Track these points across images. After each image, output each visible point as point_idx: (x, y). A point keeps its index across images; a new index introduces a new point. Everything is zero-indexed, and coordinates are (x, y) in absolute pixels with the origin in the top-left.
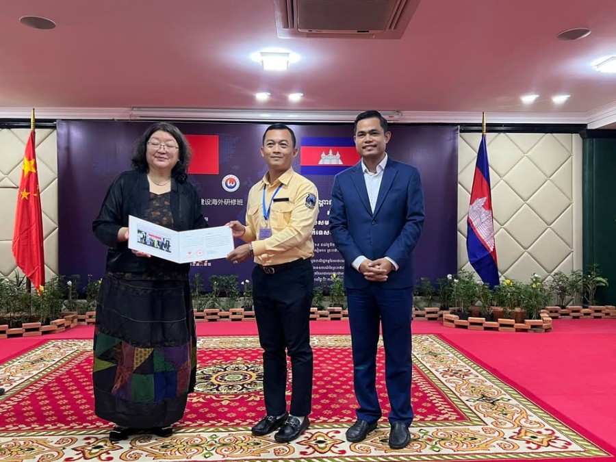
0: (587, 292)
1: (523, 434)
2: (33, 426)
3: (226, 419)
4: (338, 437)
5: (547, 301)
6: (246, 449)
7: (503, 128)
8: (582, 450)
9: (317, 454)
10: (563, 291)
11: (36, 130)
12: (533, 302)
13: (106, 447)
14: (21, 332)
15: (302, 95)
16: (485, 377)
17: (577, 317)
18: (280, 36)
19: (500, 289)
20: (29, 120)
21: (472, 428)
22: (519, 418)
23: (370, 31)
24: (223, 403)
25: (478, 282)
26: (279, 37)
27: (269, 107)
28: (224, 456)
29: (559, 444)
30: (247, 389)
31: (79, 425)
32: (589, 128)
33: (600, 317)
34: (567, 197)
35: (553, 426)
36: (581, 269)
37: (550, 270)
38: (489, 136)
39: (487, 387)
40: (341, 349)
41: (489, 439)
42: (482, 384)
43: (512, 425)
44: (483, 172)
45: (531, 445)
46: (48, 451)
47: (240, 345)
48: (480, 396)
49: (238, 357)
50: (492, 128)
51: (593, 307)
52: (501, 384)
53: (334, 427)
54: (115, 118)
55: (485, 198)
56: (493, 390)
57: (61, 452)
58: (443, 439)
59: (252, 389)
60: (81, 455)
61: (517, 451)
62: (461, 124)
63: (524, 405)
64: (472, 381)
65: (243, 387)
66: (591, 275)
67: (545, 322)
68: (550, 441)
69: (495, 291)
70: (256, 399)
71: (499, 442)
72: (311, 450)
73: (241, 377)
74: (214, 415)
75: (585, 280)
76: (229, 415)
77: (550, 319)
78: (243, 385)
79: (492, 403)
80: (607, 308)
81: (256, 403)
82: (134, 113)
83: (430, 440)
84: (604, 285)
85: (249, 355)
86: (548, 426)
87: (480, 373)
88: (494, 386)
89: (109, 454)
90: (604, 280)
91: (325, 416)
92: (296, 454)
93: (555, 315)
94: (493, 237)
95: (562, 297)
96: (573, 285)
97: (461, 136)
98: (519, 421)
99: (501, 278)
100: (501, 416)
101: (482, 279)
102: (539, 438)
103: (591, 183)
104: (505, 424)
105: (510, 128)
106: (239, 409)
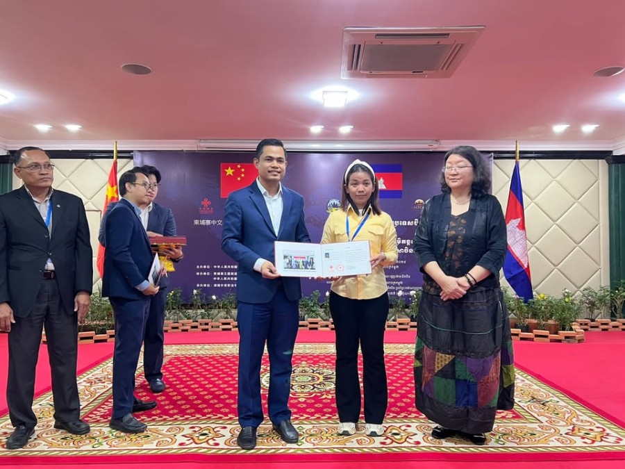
0: (615, 306)
1: (576, 431)
2: (142, 418)
3: (308, 413)
4: (409, 430)
5: (576, 314)
6: (331, 439)
7: (533, 155)
9: (395, 444)
10: (592, 305)
11: (118, 160)
12: (566, 315)
13: (210, 435)
14: (106, 338)
15: (352, 127)
16: (532, 382)
17: (606, 330)
18: (343, 77)
19: (534, 302)
20: (112, 152)
21: (529, 425)
22: (570, 418)
23: (424, 72)
24: (300, 400)
25: (514, 296)
26: (342, 78)
27: (323, 138)
28: (314, 445)
29: (612, 439)
30: (319, 388)
31: (181, 417)
32: (614, 154)
34: (594, 218)
35: (602, 424)
36: (609, 285)
37: (579, 285)
38: (522, 162)
39: (535, 390)
40: (393, 356)
41: (546, 435)
42: (530, 388)
43: (565, 424)
44: (518, 198)
45: (586, 440)
46: (162, 438)
47: (300, 351)
48: (530, 398)
49: (302, 361)
50: (525, 155)
51: (620, 320)
52: (548, 388)
53: (404, 422)
54: (185, 149)
55: (519, 219)
56: (541, 393)
57: (174, 439)
58: (505, 434)
59: (322, 388)
60: (191, 441)
61: (575, 445)
62: (495, 152)
63: (572, 406)
64: (520, 385)
65: (314, 387)
66: (618, 290)
67: (578, 333)
68: (602, 437)
69: (529, 304)
70: (328, 397)
71: (557, 437)
72: (388, 441)
73: (310, 379)
74: (295, 410)
75: (613, 295)
76: (308, 410)
77: (582, 330)
78: (313, 385)
79: (543, 404)
81: (329, 401)
82: (202, 144)
83: (494, 435)
85: (311, 359)
86: (597, 425)
87: (525, 377)
88: (541, 390)
89: (214, 440)
91: (393, 412)
92: (377, 444)
93: (585, 327)
94: (526, 254)
95: (592, 311)
96: (601, 300)
97: (494, 163)
98: (571, 420)
99: (534, 293)
100: (553, 416)
101: (518, 294)
102: (592, 435)
103: (617, 206)
104: (559, 422)
105: (540, 155)
106: (316, 405)
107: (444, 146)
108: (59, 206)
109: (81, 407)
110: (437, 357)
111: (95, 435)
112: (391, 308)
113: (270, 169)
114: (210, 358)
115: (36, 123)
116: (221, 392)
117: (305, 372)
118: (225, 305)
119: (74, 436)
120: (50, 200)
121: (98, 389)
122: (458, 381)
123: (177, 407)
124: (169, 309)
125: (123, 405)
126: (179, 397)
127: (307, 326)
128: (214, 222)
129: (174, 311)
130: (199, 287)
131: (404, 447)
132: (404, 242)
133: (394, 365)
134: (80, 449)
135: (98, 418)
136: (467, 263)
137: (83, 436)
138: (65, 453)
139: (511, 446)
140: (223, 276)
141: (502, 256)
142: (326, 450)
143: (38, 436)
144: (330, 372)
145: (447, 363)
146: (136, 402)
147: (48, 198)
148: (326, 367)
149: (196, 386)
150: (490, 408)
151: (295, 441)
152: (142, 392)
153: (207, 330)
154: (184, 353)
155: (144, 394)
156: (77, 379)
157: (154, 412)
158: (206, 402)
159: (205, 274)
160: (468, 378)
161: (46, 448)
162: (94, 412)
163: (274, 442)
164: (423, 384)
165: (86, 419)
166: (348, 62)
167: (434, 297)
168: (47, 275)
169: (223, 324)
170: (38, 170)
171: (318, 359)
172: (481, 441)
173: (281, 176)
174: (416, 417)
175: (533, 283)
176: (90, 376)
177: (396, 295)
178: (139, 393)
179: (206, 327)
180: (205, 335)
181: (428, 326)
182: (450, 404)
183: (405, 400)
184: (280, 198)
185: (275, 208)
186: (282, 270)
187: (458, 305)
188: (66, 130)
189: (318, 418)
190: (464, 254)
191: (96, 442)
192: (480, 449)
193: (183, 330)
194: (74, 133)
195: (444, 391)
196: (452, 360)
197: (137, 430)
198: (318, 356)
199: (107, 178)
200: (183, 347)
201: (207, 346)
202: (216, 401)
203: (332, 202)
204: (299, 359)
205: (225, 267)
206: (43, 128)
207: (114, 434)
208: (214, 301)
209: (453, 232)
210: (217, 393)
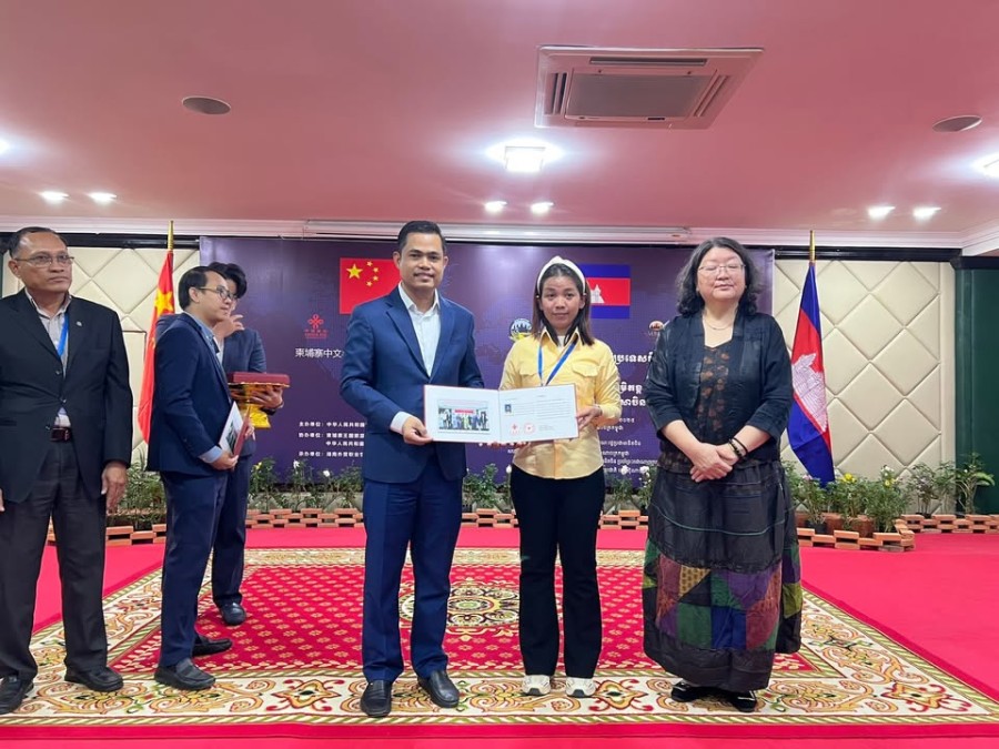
0: (963, 494)
1: (899, 691)
2: (208, 665)
3: (473, 660)
4: (636, 687)
5: (902, 506)
6: (512, 701)
7: (837, 254)
8: (988, 713)
9: (612, 711)
10: (927, 493)
11: (175, 251)
12: (886, 506)
13: (317, 693)
14: (150, 537)
15: (552, 204)
16: (830, 612)
17: (949, 531)
18: (538, 124)
19: (835, 487)
20: (165, 237)
21: (824, 681)
22: (889, 670)
23: (667, 119)
24: (463, 638)
25: (805, 476)
26: (536, 126)
27: (505, 220)
28: (484, 711)
29: (954, 705)
30: (492, 621)
31: (271, 664)
32: (964, 254)
33: (982, 531)
34: (933, 355)
35: (940, 681)
36: (954, 460)
37: (906, 460)
38: (820, 265)
39: (835, 626)
41: (852, 697)
42: (827, 622)
43: (881, 679)
44: (810, 316)
45: (914, 706)
46: (239, 698)
47: (465, 561)
48: (828, 638)
49: (467, 577)
50: (824, 253)
51: (971, 516)
52: (855, 623)
53: (629, 675)
54: (283, 235)
55: (815, 355)
56: (844, 630)
57: (259, 700)
58: (786, 695)
59: (498, 620)
60: (287, 703)
61: (896, 713)
62: (777, 248)
63: (894, 652)
64: (812, 617)
65: (486, 619)
66: (968, 469)
67: (905, 536)
68: (940, 700)
69: (828, 489)
70: (507, 634)
71: (869, 701)
72: (602, 705)
73: (479, 605)
74: (454, 655)
75: (959, 476)
76: (475, 655)
77: (911, 532)
78: (483, 615)
79: (847, 648)
80: (993, 518)
81: (509, 641)
82: (310, 228)
83: (769, 696)
84: (987, 484)
85: (482, 574)
86: (933, 681)
87: (820, 606)
88: (847, 626)
89: (324, 702)
90: (988, 477)
91: (611, 659)
92: (584, 710)
93: (917, 527)
94: (825, 410)
95: (926, 501)
96: (942, 484)
97: (776, 264)
98: (891, 673)
99: (836, 472)
100: (864, 666)
101: (811, 472)
102: (924, 697)
103: (968, 335)
104: (872, 677)
105: (848, 254)
106: (488, 648)
107: (699, 236)
108: (79, 324)
109: (109, 648)
110: (682, 572)
111: (130, 693)
112: (610, 493)
113: (417, 271)
114: (319, 570)
115: (42, 189)
116: (336, 626)
117: (472, 594)
118: (345, 485)
119: (98, 694)
120: (66, 313)
121: (137, 618)
122: (715, 609)
123: (265, 648)
124: (254, 491)
125: (178, 645)
126: (268, 633)
127: (475, 521)
128: (328, 353)
129: (262, 494)
130: (303, 457)
131: (628, 715)
132: (631, 388)
133: (614, 583)
134: (107, 715)
135: (137, 665)
136: (733, 422)
137: (112, 694)
138: (83, 721)
139: (796, 714)
140: (342, 439)
141: (786, 410)
142: (503, 719)
143: (38, 693)
144: (512, 594)
145: (699, 581)
146: (198, 641)
147: (62, 311)
148: (504, 586)
149: (296, 615)
150: (765, 652)
151: (453, 704)
152: (208, 624)
153: (315, 525)
154: (277, 562)
155: (212, 627)
156: (104, 602)
157: (227, 657)
158: (311, 640)
159: (312, 435)
160: (731, 604)
161: (51, 713)
162: (131, 656)
163: (419, 706)
164: (659, 615)
165: (117, 667)
166: (546, 101)
167: (680, 476)
168: (59, 434)
169: (341, 516)
170: (47, 265)
171: (491, 574)
172: (749, 706)
173: (436, 282)
174: (646, 667)
175: (835, 456)
176: (125, 597)
177: (618, 474)
178: (204, 625)
179: (314, 520)
180: (312, 534)
181: (667, 523)
182: (701, 647)
183: (629, 640)
184: (436, 317)
185: (427, 330)
186: (435, 431)
187: (717, 488)
188: (91, 202)
189: (491, 668)
190: (728, 406)
191: (133, 705)
192: (748, 719)
193: (276, 526)
194: (103, 205)
195: (693, 625)
196: (706, 577)
197: (200, 685)
198: (491, 569)
199: (155, 279)
200: (276, 552)
201: (314, 552)
202: (328, 640)
203: (518, 323)
204: (462, 574)
205: (346, 424)
206: (54, 197)
207: (162, 691)
208: (327, 478)
209: (710, 374)
210: (330, 626)
